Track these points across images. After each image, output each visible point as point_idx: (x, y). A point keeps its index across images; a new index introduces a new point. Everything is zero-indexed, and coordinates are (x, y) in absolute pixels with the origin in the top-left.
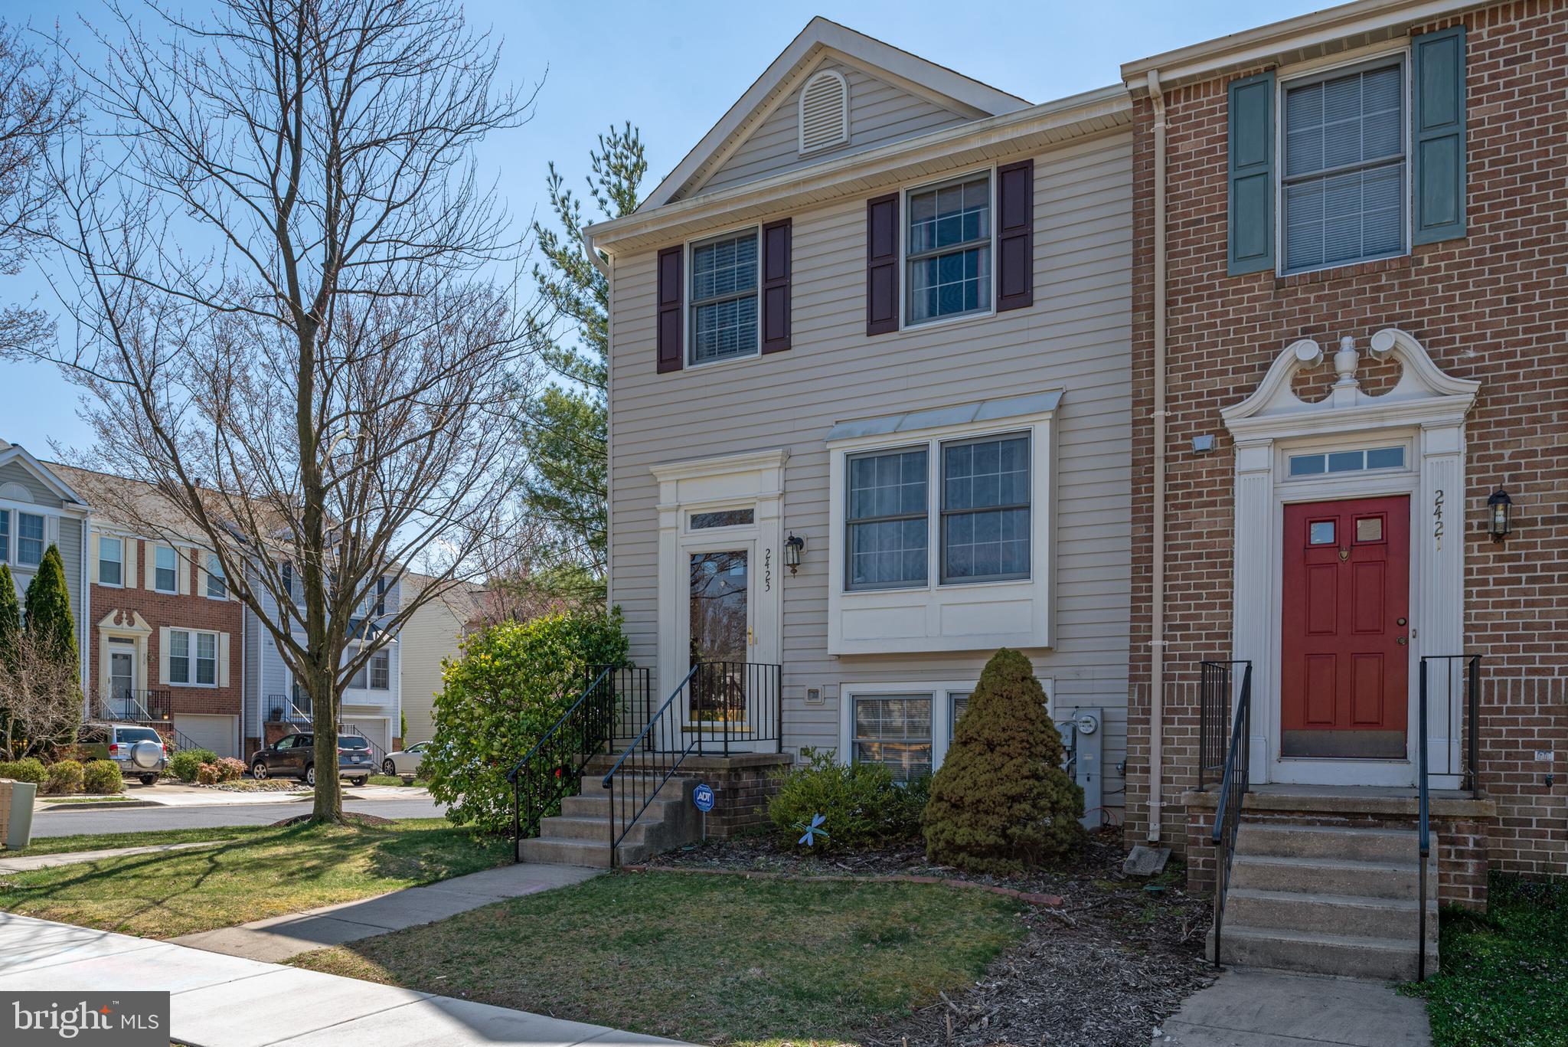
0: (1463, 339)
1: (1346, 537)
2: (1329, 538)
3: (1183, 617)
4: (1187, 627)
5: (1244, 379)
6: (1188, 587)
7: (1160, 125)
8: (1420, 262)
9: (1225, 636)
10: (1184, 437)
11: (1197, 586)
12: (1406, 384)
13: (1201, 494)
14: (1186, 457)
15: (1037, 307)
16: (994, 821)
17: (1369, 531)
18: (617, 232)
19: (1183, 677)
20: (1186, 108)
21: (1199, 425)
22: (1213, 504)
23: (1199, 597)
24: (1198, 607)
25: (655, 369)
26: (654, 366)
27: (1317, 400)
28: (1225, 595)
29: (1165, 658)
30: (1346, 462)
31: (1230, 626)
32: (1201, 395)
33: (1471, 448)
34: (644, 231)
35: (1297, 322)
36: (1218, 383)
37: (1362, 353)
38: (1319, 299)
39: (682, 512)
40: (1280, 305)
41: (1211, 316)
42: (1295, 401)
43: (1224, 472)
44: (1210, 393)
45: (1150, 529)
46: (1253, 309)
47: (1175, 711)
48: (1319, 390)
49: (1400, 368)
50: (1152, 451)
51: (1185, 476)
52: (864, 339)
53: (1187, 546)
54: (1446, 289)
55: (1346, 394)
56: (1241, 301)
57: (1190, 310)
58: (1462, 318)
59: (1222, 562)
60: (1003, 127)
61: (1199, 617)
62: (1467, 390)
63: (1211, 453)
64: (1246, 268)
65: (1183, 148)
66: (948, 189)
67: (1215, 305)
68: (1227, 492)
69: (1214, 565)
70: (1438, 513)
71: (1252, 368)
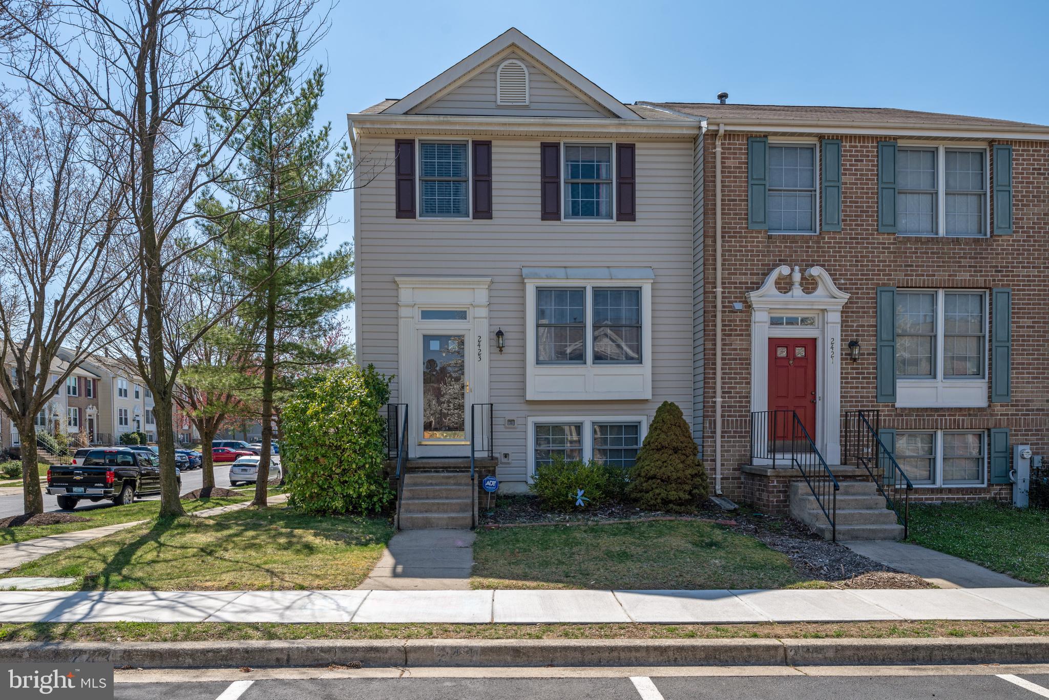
0: (840, 275)
1: (791, 354)
2: (784, 354)
3: (729, 388)
4: (730, 392)
5: (755, 279)
6: (731, 374)
7: (719, 150)
8: (824, 238)
9: (747, 397)
10: (729, 302)
11: (735, 373)
12: (820, 291)
13: (736, 330)
14: (729, 312)
15: (638, 222)
16: (687, 488)
17: (800, 352)
18: (373, 122)
19: (729, 416)
20: (729, 144)
21: (735, 297)
22: (742, 335)
23: (736, 378)
24: (735, 383)
25: (395, 215)
26: (394, 213)
27: (785, 293)
28: (747, 378)
29: (722, 407)
30: (791, 322)
31: (749, 393)
32: (736, 283)
33: (843, 321)
34: (394, 126)
35: (777, 256)
36: (743, 279)
37: (803, 274)
38: (785, 247)
39: (416, 307)
40: (769, 247)
41: (741, 246)
42: (776, 292)
43: (746, 321)
44: (740, 283)
45: (715, 345)
46: (758, 247)
47: (726, 432)
48: (786, 288)
49: (817, 283)
50: (715, 307)
51: (729, 321)
52: (540, 222)
53: (730, 354)
54: (834, 252)
55: (797, 291)
56: (753, 242)
57: (731, 242)
58: (839, 265)
59: (746, 363)
60: (630, 125)
61: (736, 388)
62: (845, 297)
63: (741, 311)
64: (757, 227)
65: (729, 163)
66: (588, 148)
67: (742, 242)
68: (747, 330)
69: (742, 364)
70: (832, 348)
71: (758, 274)
